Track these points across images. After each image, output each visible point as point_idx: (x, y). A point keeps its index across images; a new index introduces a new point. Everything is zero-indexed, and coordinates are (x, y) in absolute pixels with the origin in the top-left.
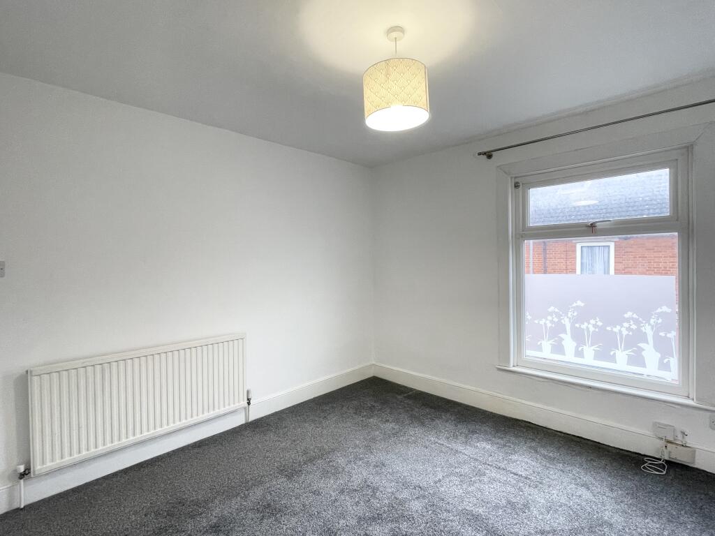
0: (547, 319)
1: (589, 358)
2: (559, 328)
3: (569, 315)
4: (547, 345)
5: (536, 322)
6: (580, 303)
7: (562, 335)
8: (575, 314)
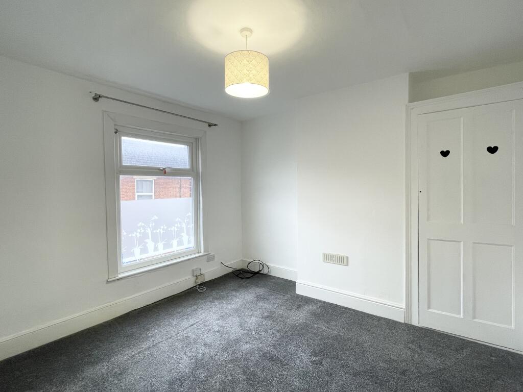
0: (137, 232)
1: (162, 251)
2: (145, 236)
3: (150, 226)
4: (137, 250)
5: (130, 235)
6: (156, 217)
7: (147, 241)
8: (154, 224)
